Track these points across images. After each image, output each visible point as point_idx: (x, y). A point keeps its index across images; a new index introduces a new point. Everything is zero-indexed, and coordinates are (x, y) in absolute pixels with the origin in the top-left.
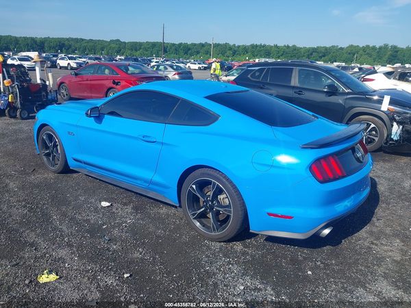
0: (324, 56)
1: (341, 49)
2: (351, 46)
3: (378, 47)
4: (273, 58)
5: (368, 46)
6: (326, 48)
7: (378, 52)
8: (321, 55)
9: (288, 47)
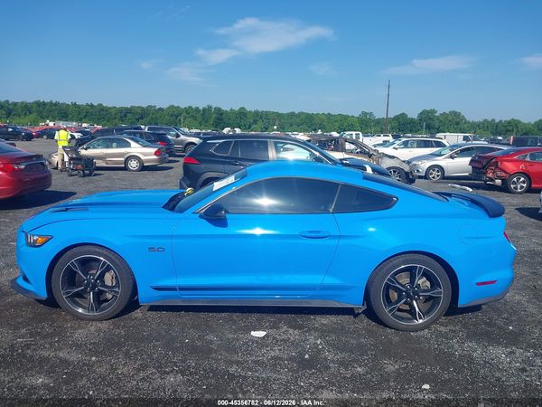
0: (142, 118)
1: (161, 109)
2: (172, 107)
3: (201, 108)
4: (73, 121)
5: (190, 107)
6: (142, 109)
7: (203, 115)
8: (137, 117)
9: (92, 106)
